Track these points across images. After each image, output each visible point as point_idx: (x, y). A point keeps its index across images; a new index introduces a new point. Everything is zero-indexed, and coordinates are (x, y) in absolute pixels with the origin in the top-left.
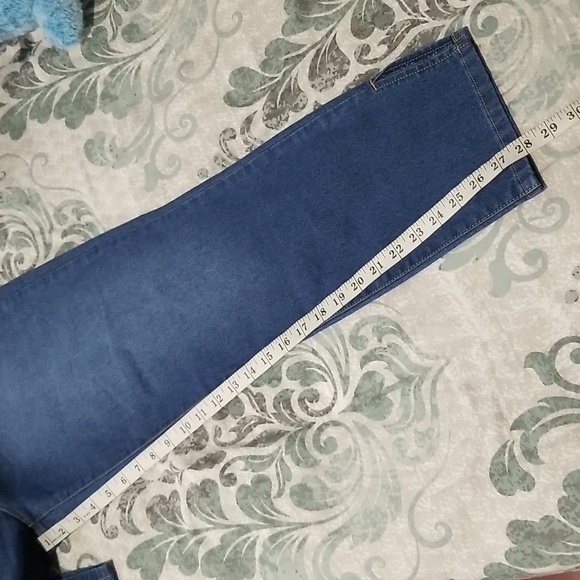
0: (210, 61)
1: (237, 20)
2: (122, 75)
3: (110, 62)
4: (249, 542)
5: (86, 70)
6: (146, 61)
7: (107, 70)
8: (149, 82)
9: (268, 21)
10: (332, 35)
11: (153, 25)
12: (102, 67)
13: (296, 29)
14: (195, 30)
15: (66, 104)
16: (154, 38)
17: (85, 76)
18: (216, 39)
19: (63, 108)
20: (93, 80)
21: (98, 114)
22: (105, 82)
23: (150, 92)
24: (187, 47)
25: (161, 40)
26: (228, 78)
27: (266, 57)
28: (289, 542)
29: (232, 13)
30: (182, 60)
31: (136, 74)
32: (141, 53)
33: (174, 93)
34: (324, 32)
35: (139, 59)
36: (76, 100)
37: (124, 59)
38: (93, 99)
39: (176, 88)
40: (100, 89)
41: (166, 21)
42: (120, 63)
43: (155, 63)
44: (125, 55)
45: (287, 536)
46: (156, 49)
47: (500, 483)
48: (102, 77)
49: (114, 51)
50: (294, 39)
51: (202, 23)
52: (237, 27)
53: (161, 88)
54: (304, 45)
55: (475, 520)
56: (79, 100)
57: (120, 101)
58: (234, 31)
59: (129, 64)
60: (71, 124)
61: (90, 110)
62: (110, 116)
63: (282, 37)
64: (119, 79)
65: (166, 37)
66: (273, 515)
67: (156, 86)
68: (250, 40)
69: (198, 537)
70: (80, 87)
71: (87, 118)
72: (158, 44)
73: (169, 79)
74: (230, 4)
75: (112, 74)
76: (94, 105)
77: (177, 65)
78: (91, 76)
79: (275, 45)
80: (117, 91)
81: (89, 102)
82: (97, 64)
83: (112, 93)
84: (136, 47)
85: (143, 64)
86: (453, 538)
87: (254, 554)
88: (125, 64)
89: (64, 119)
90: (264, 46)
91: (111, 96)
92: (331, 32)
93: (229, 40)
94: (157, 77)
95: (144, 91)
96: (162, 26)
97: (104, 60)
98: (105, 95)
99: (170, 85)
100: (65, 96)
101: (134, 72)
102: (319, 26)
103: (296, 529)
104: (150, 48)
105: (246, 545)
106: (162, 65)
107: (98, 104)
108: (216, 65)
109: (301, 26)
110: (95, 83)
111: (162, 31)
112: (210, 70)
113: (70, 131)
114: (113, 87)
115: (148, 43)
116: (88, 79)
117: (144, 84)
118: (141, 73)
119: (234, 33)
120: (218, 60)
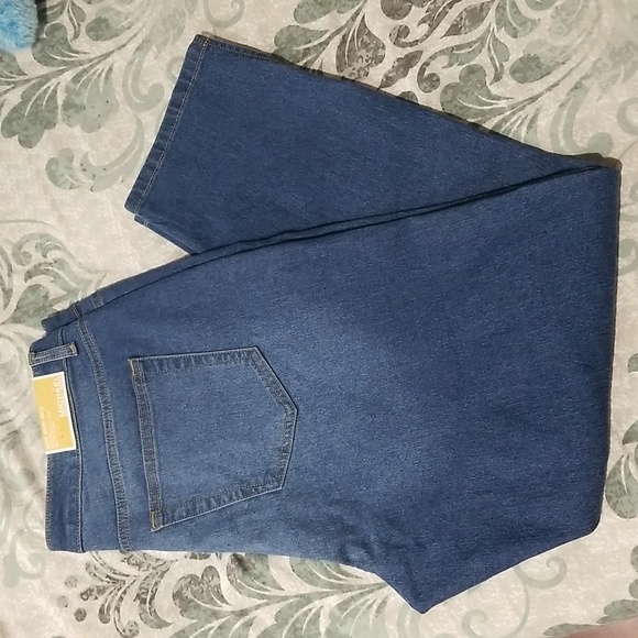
1: (238, 7)
2: (89, 80)
3: (73, 65)
4: (311, 615)
5: (42, 76)
6: (119, 62)
7: (69, 75)
8: (124, 85)
9: (277, 6)
10: (360, 17)
11: (126, 19)
12: (63, 71)
13: (316, 13)
14: (183, 22)
15: (19, 118)
16: (129, 34)
17: (41, 84)
18: (211, 29)
19: (14, 123)
20: (52, 88)
21: (61, 128)
22: (67, 90)
23: (127, 97)
24: (173, 43)
25: (139, 35)
27: (276, 48)
28: (364, 607)
30: (169, 58)
31: (107, 78)
32: (112, 52)
34: (348, 15)
35: (110, 60)
36: (31, 113)
37: (90, 61)
38: (53, 110)
40: (61, 98)
41: (144, 12)
42: (86, 66)
43: (131, 63)
44: (92, 56)
45: (362, 601)
46: (132, 47)
47: (619, 506)
48: (63, 85)
49: (77, 52)
50: (315, 25)
51: (191, 13)
52: (239, 15)
53: (145, 92)
54: (326, 31)
55: (593, 551)
56: (35, 113)
57: (88, 109)
58: (234, 20)
59: (98, 67)
60: (27, 143)
61: (51, 124)
62: (77, 130)
63: (295, 23)
64: (85, 85)
65: (145, 31)
66: (340, 579)
67: (137, 92)
68: (256, 28)
69: (247, 618)
70: (34, 98)
71: (46, 133)
72: (135, 39)
73: (155, 81)
75: (76, 79)
76: (55, 118)
78: (49, 84)
79: (286, 33)
80: (84, 99)
81: (46, 114)
82: (55, 69)
83: (77, 101)
84: (105, 46)
85: (116, 65)
86: (568, 574)
87: (318, 628)
88: (92, 66)
89: (16, 137)
90: (273, 35)
91: (76, 105)
92: (357, 14)
94: (136, 79)
95: (120, 97)
96: (138, 19)
97: (65, 63)
98: (67, 106)
99: (158, 89)
100: (15, 110)
101: (104, 75)
102: (342, 9)
103: (372, 591)
104: (124, 45)
105: (308, 619)
106: (140, 64)
107: (60, 117)
109: (321, 10)
110: (55, 92)
111: (140, 25)
113: (25, 151)
114: (78, 94)
115: (122, 39)
116: (45, 87)
117: (118, 89)
118: (113, 75)
119: (235, 22)
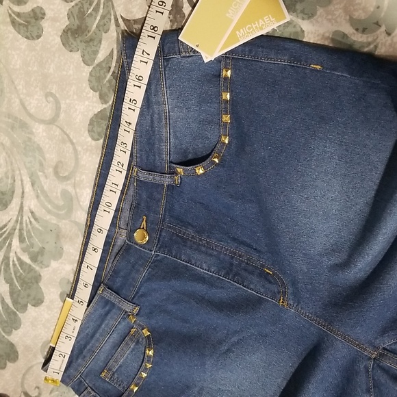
0: (69, 144)
1: (51, 99)
2: (28, 232)
3: (11, 234)
5: (3, 260)
6: (31, 203)
7: (16, 242)
8: (49, 212)
9: (71, 72)
10: (120, 20)
11: (8, 178)
12: (10, 245)
13: (94, 48)
14: (34, 142)
15: (19, 295)
16: (18, 183)
17: (7, 265)
18: (54, 127)
19: (20, 300)
20: (15, 259)
21: (45, 274)
22: (24, 250)
23: (58, 216)
24: (45, 159)
25: (24, 178)
26: (89, 139)
27: (98, 93)
29: (44, 100)
30: (51, 170)
31: (36, 219)
32: (22, 203)
33: (73, 194)
34: (113, 27)
35: (26, 208)
36: (22, 286)
37: (17, 221)
38: (30, 269)
39: (70, 189)
40: (26, 259)
41: (12, 164)
42: (18, 227)
43: (38, 197)
44: (15, 218)
46: (28, 187)
48: (19, 250)
49: (5, 226)
50: (101, 56)
51: (32, 133)
52: (57, 102)
53: (61, 203)
54: (112, 51)
56: (23, 282)
57: (46, 246)
58: (58, 108)
59: (24, 220)
60: (38, 302)
61: (37, 278)
62: (54, 264)
63: (91, 68)
64: (30, 237)
65: (24, 172)
67: (58, 207)
68: (75, 97)
70: (13, 275)
71: (41, 285)
72: (25, 182)
73: (59, 191)
74: (36, 97)
75: (22, 240)
76: (36, 272)
77: (52, 176)
78: (11, 259)
79: (93, 79)
80: (38, 244)
81: (29, 276)
82: (5, 248)
83: (36, 249)
84: (15, 205)
85: (32, 207)
88: (21, 223)
89: (29, 305)
90: (88, 89)
91: (38, 253)
92: (116, 20)
93: (62, 116)
94: (50, 202)
95: (54, 221)
96: (13, 171)
97: (6, 239)
98: (34, 258)
99: (65, 193)
100: (12, 293)
101: (32, 220)
102: (106, 28)
104: (23, 193)
106: (43, 191)
107: (37, 268)
108: (74, 141)
109: (95, 43)
110: (19, 259)
111: (18, 172)
112: (75, 150)
113: (42, 307)
114: (32, 245)
115: (18, 191)
116: (11, 263)
117: (48, 217)
118: (37, 214)
119: (60, 108)
120: (71, 137)
